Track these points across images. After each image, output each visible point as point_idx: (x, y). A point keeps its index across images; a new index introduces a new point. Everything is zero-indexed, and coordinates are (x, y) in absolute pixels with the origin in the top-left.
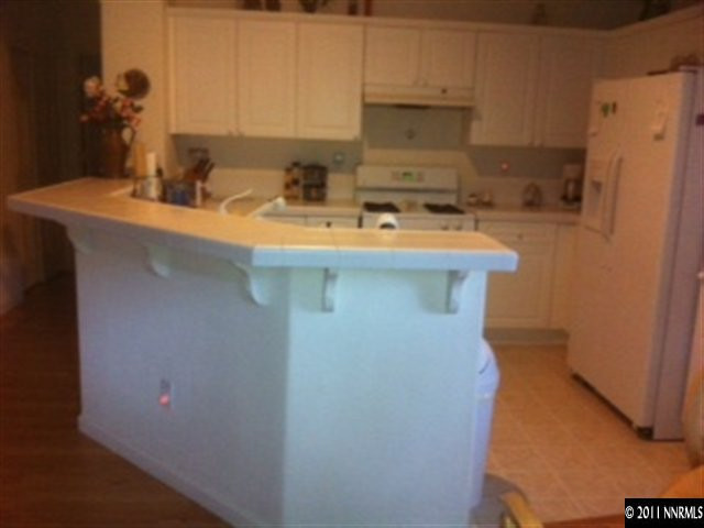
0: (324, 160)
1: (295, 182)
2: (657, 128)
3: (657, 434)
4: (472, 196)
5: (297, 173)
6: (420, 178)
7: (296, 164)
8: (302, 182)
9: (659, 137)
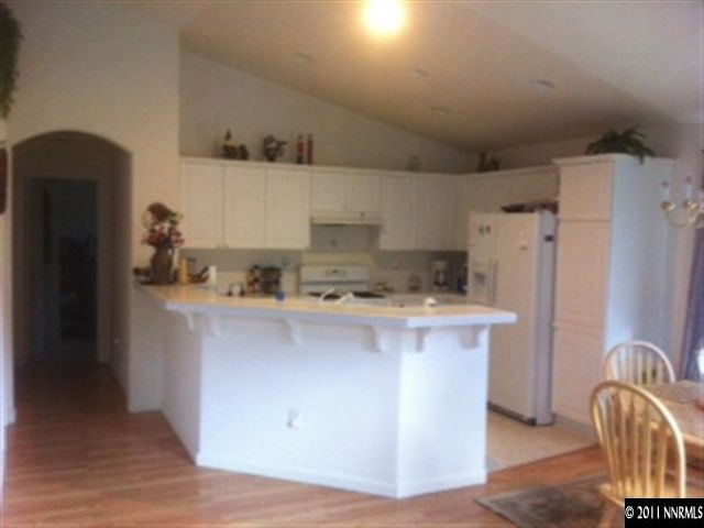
0: (277, 264)
1: (256, 280)
2: (524, 242)
3: (539, 421)
4: (379, 284)
5: (257, 274)
6: (344, 273)
7: (256, 267)
8: (262, 280)
9: (524, 248)
